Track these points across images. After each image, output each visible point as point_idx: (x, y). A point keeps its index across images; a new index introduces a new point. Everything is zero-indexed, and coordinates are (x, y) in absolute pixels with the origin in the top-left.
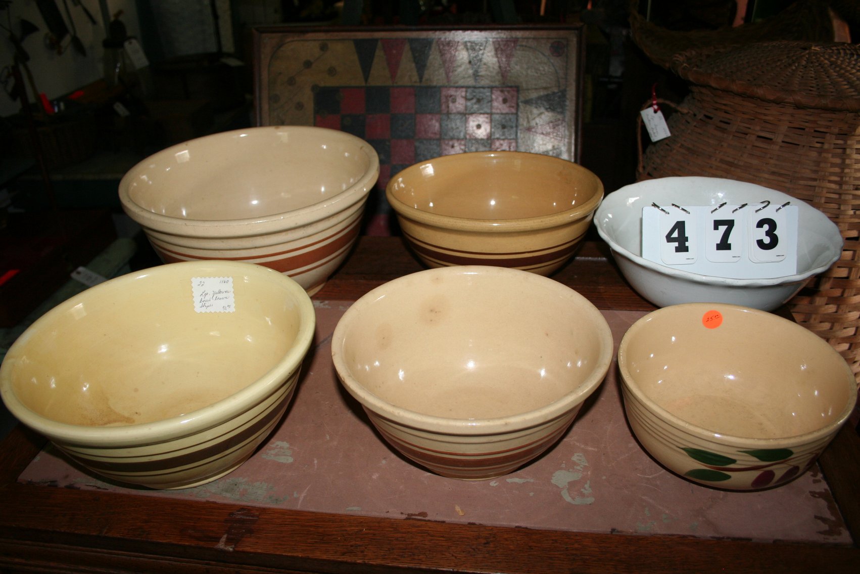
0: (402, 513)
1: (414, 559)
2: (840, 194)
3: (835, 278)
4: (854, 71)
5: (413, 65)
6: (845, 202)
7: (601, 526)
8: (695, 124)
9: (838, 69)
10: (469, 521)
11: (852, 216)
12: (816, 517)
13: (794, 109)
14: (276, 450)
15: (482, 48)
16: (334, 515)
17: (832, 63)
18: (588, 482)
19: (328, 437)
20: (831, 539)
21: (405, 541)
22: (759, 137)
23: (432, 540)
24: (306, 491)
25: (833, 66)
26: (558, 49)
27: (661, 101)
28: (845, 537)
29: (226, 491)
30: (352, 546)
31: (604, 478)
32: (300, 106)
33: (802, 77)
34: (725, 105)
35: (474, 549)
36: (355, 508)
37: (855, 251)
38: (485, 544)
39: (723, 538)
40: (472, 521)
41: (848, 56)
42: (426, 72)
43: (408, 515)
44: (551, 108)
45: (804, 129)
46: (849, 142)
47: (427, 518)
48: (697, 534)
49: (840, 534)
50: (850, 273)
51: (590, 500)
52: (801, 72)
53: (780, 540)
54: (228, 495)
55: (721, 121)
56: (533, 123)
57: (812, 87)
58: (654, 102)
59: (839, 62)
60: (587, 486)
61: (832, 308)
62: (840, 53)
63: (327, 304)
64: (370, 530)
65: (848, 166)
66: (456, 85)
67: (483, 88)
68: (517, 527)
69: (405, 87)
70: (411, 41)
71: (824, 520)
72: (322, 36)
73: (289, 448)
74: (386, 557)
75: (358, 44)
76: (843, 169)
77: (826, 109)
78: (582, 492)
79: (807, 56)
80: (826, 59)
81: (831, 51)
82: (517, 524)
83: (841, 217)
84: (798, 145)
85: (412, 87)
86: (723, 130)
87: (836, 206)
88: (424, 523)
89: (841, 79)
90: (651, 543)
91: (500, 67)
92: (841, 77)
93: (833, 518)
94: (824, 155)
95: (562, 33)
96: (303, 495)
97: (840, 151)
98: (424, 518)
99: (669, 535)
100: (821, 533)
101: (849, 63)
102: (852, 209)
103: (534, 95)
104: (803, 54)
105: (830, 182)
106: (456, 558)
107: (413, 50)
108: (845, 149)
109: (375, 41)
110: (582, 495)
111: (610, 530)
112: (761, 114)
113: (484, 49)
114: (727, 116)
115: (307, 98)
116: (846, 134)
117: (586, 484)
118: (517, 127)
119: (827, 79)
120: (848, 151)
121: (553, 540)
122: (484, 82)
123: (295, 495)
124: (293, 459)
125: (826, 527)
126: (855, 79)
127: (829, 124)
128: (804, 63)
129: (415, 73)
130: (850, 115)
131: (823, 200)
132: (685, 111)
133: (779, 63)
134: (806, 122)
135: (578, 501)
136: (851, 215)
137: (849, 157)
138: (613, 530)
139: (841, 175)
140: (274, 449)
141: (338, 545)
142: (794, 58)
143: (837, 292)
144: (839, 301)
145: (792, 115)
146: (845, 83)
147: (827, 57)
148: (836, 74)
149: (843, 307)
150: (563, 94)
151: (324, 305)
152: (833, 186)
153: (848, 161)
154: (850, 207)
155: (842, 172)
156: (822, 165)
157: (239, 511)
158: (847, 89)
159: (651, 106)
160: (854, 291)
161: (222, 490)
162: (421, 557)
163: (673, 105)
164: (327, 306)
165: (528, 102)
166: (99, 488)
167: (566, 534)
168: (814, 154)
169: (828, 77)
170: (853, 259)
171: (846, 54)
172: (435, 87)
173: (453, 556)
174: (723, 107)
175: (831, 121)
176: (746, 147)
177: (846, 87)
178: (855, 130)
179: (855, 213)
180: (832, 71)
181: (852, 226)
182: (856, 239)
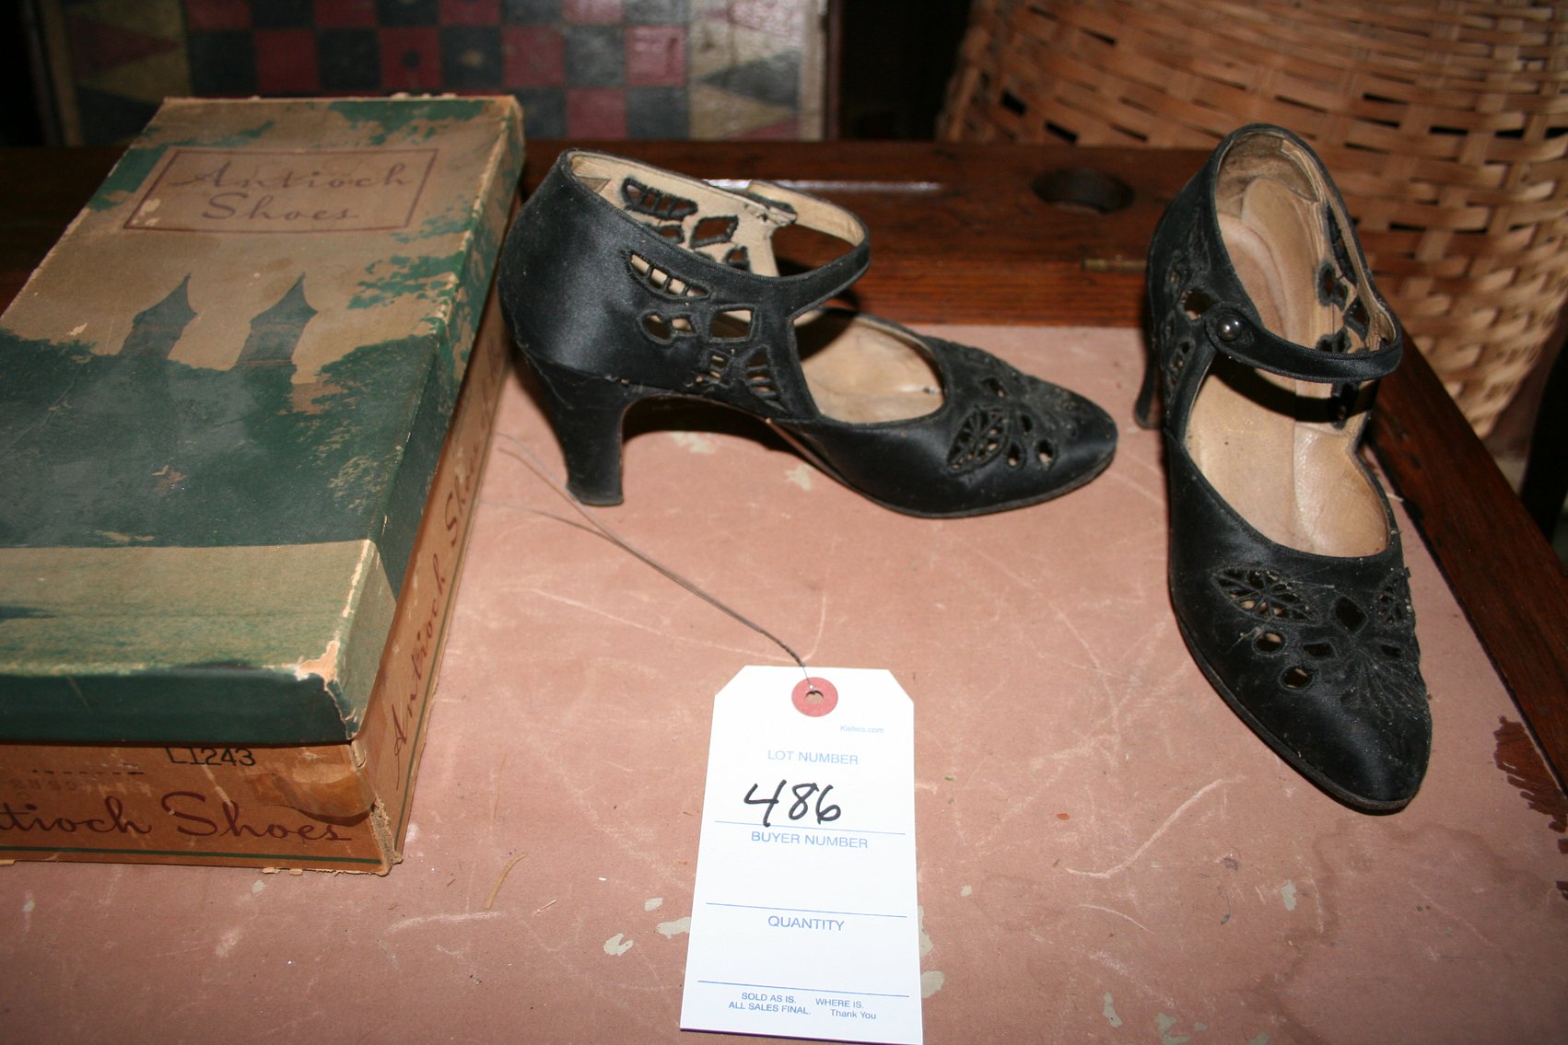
2: (1495, 17)
3: (1460, 232)
6: (1507, 39)
11: (1518, 76)
37: (1510, 165)
50: (1491, 219)
61: (1439, 304)
83: (1493, 77)
102: (1521, 58)
131: (1455, 33)
136: (1517, 73)
143: (1456, 267)
144: (1458, 287)
149: (1465, 301)
160: (1492, 263)
170: (1504, 184)
179: (1525, 68)
181: (1515, 101)
182: (1517, 134)
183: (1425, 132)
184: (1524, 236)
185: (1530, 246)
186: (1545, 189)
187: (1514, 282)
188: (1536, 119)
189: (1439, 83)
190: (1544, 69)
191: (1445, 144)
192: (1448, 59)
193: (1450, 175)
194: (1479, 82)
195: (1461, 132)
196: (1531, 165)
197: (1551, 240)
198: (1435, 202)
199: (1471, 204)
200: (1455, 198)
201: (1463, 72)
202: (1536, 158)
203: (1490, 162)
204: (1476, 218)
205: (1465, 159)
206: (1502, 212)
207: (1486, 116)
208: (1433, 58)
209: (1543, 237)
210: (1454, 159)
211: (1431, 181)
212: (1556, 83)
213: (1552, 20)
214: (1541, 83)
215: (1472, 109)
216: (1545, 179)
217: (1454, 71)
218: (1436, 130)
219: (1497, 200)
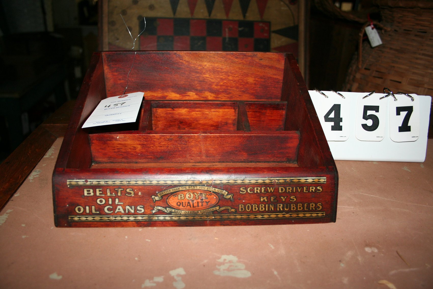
5: (205, 5)
8: (397, 36)
14: (227, 265)
27: (375, 23)
34: (424, 20)
66: (232, 19)
69: (199, 19)
73: (239, 261)
85: (203, 19)
86: (422, 37)
91: (259, 10)
103: (279, 27)
114: (425, 28)
115: (135, 24)
118: (270, 46)
124: (249, 273)
129: (206, 11)
132: (389, 29)
150: (297, 28)
159: (370, 25)
163: (381, 25)
165: (276, 32)
174: (421, 22)
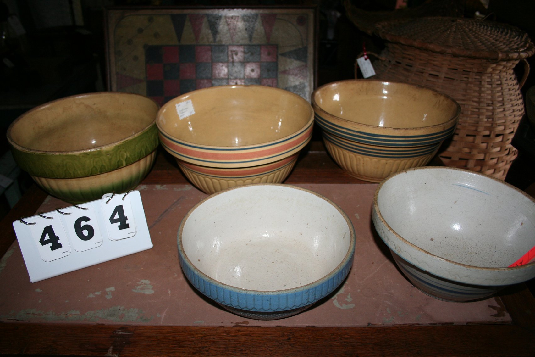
0: (232, 323)
1: (243, 353)
2: (479, 109)
3: (477, 160)
4: (483, 35)
5: (210, 31)
6: (482, 114)
7: (361, 322)
8: (390, 67)
9: (474, 34)
10: (277, 325)
11: (486, 122)
12: (489, 306)
13: (451, 57)
14: (142, 286)
15: (254, 20)
16: (185, 328)
17: (470, 30)
18: (349, 294)
19: (176, 275)
20: (500, 319)
21: (234, 341)
22: (430, 74)
23: (253, 339)
24: (165, 312)
25: (471, 32)
26: (302, 21)
27: (369, 53)
28: (507, 317)
29: (110, 316)
30: (199, 348)
31: (359, 291)
32: (136, 58)
33: (454, 38)
34: (409, 55)
35: (281, 344)
36: (200, 322)
37: (488, 143)
38: (288, 339)
39: (437, 324)
40: (278, 325)
41: (479, 26)
42: (218, 36)
43: (236, 323)
44: (298, 58)
45: (457, 70)
46: (483, 77)
47: (248, 325)
48: (420, 323)
49: (504, 315)
50: (485, 157)
51: (352, 306)
52: (453, 35)
53: (470, 322)
54: (112, 318)
55: (407, 65)
56: (287, 68)
57: (460, 44)
58: (365, 53)
59: (474, 29)
60: (349, 297)
62: (473, 24)
63: (165, 187)
64: (210, 336)
65: (483, 92)
66: (239, 44)
67: (255, 45)
68: (308, 327)
69: (204, 45)
70: (208, 16)
71: (494, 308)
72: (149, 12)
73: (150, 284)
74: (224, 353)
75: (173, 17)
76: (480, 94)
77: (470, 57)
78: (346, 300)
79: (455, 26)
80: (466, 27)
81: (468, 23)
82: (308, 325)
83: (480, 123)
84: (454, 79)
85: (209, 45)
86: (408, 71)
87: (476, 116)
88: (246, 328)
89: (477, 40)
90: (393, 331)
91: (265, 32)
92: (476, 38)
93: (499, 306)
94: (469, 85)
95: (304, 11)
96: (164, 314)
97: (478, 83)
98: (247, 325)
99: (404, 324)
100: (492, 315)
101: (480, 30)
102: (486, 118)
103: (287, 50)
104: (453, 24)
105: (473, 101)
106: (270, 350)
107: (209, 21)
108: (481, 82)
109: (185, 15)
110: (347, 303)
111: (367, 324)
112: (432, 60)
113: (255, 21)
114: (411, 62)
115: (141, 53)
116: (481, 73)
117: (348, 295)
118: (277, 70)
119: (469, 40)
120: (483, 83)
121: (331, 334)
122: (255, 42)
123: (158, 315)
124: (154, 291)
125: (496, 312)
126: (484, 39)
127: (472, 66)
128: (454, 29)
129: (211, 36)
130: (484, 61)
131: (469, 113)
132: (384, 59)
133: (439, 30)
134: (459, 65)
135: (344, 307)
137: (483, 86)
138: (369, 324)
139: (479, 97)
140: (140, 285)
141: (190, 348)
142: (448, 27)
145: (450, 61)
146: (479, 42)
147: (466, 26)
148: (473, 36)
150: (305, 49)
151: (164, 187)
152: (475, 104)
153: (483, 89)
154: (485, 117)
155: (480, 95)
156: (468, 91)
157: (120, 329)
158: (480, 45)
159: (363, 56)
160: (487, 168)
161: (107, 315)
162: (247, 351)
163: (376, 55)
164: (165, 188)
165: (283, 55)
166: (18, 320)
167: (339, 329)
168: (463, 85)
169: (469, 38)
170: (487, 148)
171: (477, 25)
172: (224, 45)
173: (268, 349)
174: (408, 56)
175: (473, 65)
176: (422, 81)
177: (480, 44)
178: (486, 70)
179: (488, 120)
180: (471, 34)
181: (486, 128)
182: (489, 136)
183: (465, 136)
184: (495, 161)
185: (497, 163)
186: (498, 149)
187: (494, 172)
188: (492, 132)
189: (467, 124)
190: (493, 120)
191: (470, 139)
192: (468, 119)
193: (473, 146)
194: (477, 124)
195: (474, 136)
196: (493, 143)
197: (502, 162)
198: (470, 153)
199: (479, 153)
200: (475, 152)
201: (473, 122)
202: (494, 142)
203: (482, 143)
204: (481, 157)
205: (476, 142)
206: (487, 155)
207: (480, 132)
208: (465, 118)
209: (500, 161)
210: (473, 142)
211: (468, 148)
212: (496, 124)
213: (493, 109)
214: (492, 124)
215: (476, 130)
216: (498, 147)
217: (470, 121)
218: (467, 135)
219: (486, 152)
